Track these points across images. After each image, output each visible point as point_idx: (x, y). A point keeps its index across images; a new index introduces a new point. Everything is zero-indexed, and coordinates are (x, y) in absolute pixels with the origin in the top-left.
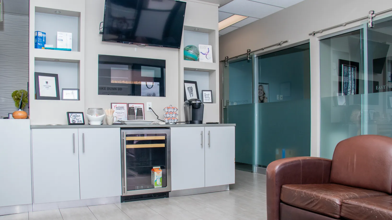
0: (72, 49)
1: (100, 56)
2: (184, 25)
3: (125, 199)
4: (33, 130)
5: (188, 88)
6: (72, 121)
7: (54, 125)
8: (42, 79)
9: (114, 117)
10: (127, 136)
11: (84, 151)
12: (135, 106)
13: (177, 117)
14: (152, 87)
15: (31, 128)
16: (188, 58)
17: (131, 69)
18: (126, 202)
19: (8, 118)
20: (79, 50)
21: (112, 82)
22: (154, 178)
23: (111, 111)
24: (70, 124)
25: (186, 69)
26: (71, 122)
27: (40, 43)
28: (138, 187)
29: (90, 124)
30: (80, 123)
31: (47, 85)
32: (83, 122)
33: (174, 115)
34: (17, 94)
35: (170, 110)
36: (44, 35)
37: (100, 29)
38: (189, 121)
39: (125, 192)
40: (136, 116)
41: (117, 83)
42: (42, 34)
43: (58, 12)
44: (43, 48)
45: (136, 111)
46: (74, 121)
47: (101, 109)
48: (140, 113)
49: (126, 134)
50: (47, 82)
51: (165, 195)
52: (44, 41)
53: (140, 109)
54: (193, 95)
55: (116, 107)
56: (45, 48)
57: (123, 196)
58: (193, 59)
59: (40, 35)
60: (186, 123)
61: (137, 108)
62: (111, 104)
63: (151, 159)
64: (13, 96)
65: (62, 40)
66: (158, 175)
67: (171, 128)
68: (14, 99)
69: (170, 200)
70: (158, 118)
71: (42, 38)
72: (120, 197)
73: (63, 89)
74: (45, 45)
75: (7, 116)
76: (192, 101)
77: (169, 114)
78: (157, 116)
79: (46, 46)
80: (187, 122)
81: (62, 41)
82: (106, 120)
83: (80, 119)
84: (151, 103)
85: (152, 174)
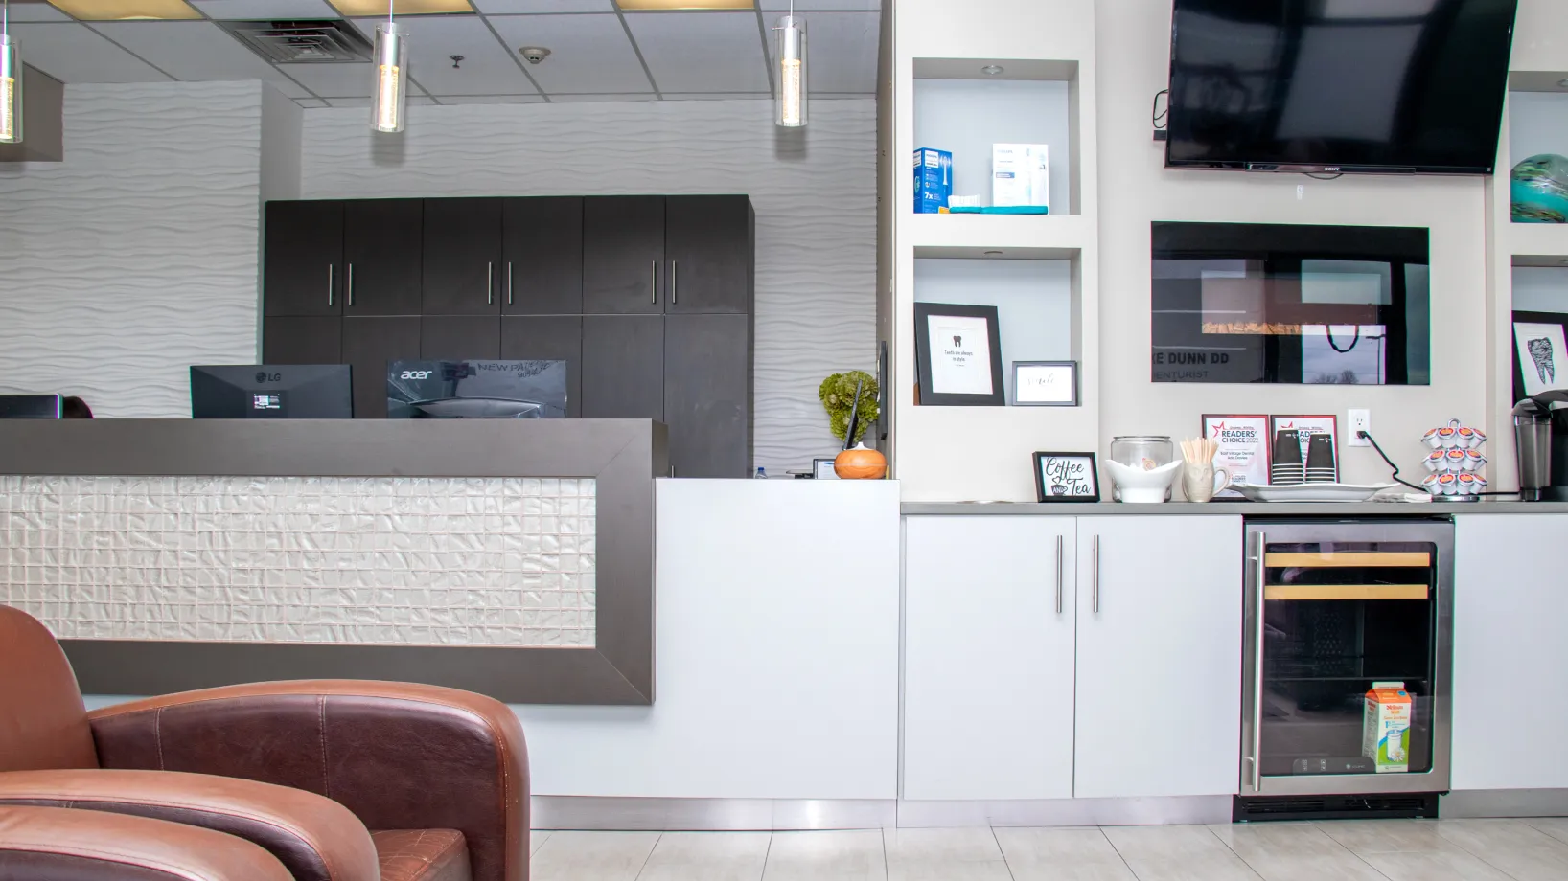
0: (1047, 205)
1: (1159, 229)
2: (1510, 69)
3: (1250, 809)
4: (909, 519)
5: (1531, 343)
6: (1053, 487)
7: (984, 502)
8: (940, 327)
9: (1216, 470)
10: (1270, 548)
11: (1096, 607)
12: (1298, 424)
13: (1483, 472)
14: (1352, 346)
15: (903, 515)
16: (1530, 213)
17: (1262, 274)
18: (1251, 820)
19: (811, 476)
20: (1075, 209)
21: (1208, 328)
22: (1377, 729)
23: (1203, 449)
24: (1044, 499)
25: (1519, 262)
26: (1049, 492)
27: (931, 191)
28: (1305, 762)
29: (1119, 501)
30: (1083, 494)
31: (957, 349)
32: (1092, 493)
33: (1468, 464)
34: (839, 387)
35: (1449, 443)
36: (945, 162)
37: (1154, 119)
38: (1535, 489)
39: (1250, 782)
40: (1304, 469)
41: (1225, 332)
42: (937, 159)
43: (992, 71)
44: (942, 212)
45: (1304, 448)
46: (1057, 486)
47: (1165, 439)
48: (1323, 454)
49: (1267, 542)
50: (957, 339)
51: (1420, 806)
52: (945, 183)
53: (1323, 436)
54: (1552, 376)
55: (1220, 430)
56: (953, 211)
57: (1242, 794)
58: (1554, 215)
59: (932, 160)
60: (1523, 498)
61: (1312, 436)
62: (1204, 417)
63: (1360, 648)
64: (822, 396)
65: (1012, 175)
66: (1392, 716)
67: (1458, 518)
68: (828, 405)
69: (1444, 829)
70: (1396, 476)
71: (938, 172)
72: (1232, 798)
73: (1017, 364)
74: (949, 197)
75: (809, 469)
76: (1551, 401)
77: (1448, 459)
78: (1393, 466)
79: (954, 201)
80: (1526, 491)
81: (1011, 180)
82: (1186, 485)
83: (1081, 479)
84: (1365, 413)
85: (1369, 713)
